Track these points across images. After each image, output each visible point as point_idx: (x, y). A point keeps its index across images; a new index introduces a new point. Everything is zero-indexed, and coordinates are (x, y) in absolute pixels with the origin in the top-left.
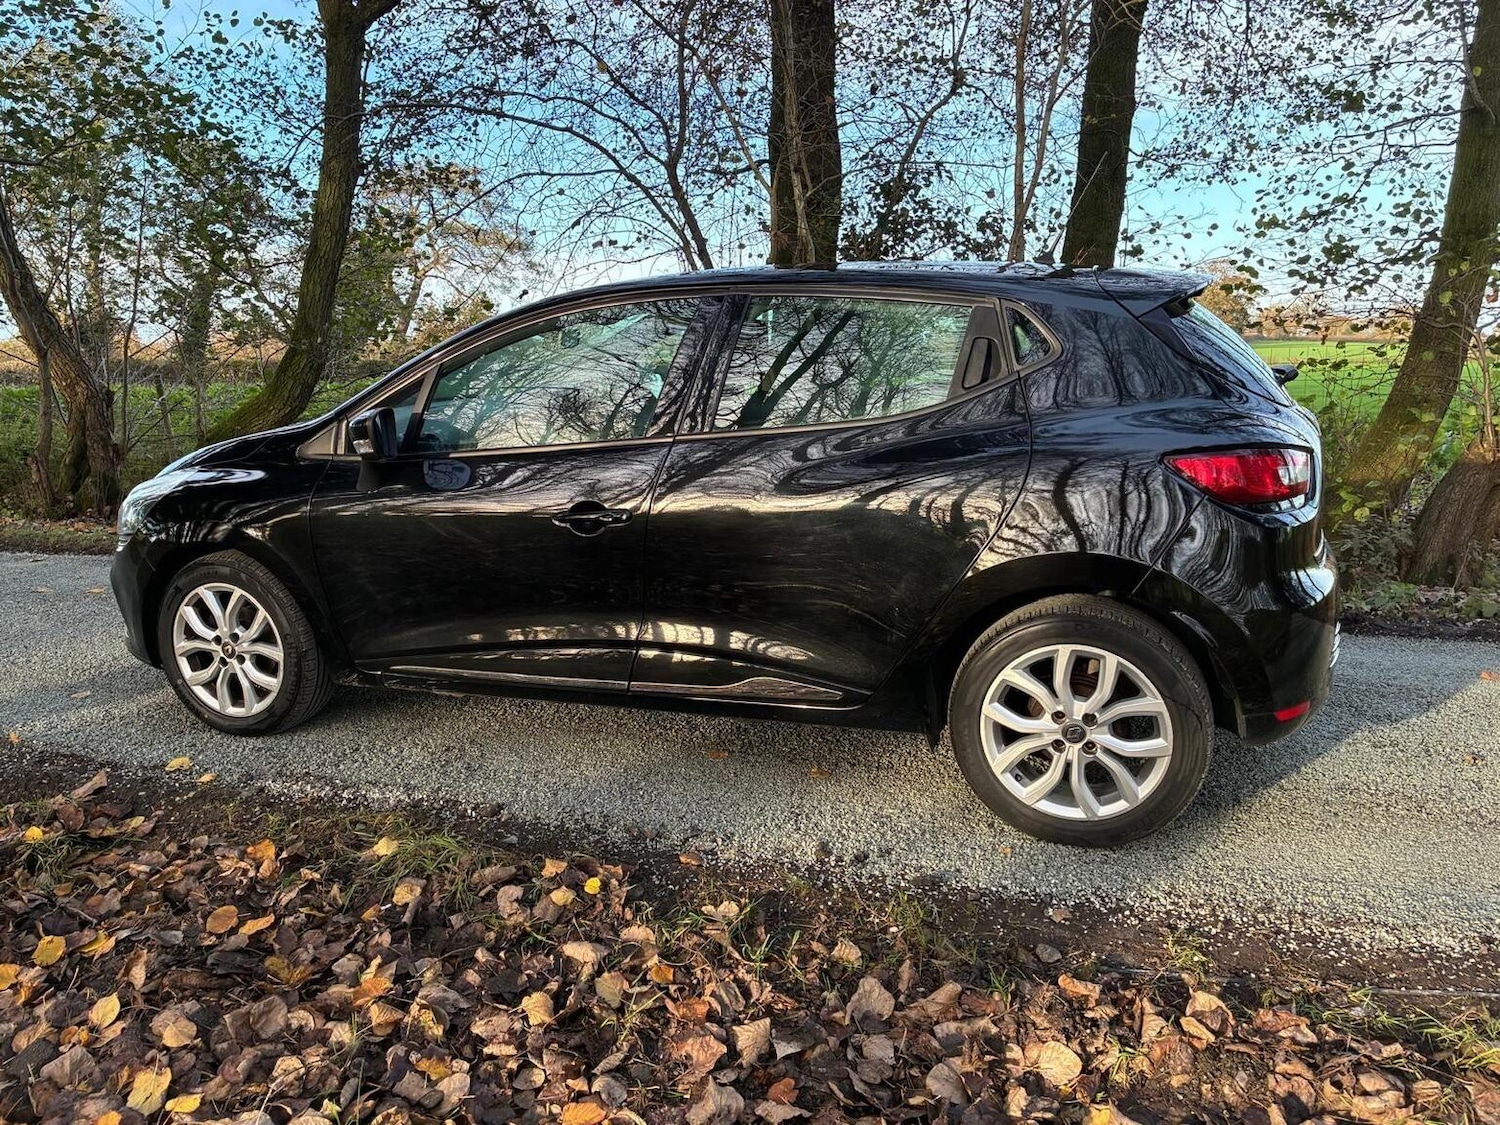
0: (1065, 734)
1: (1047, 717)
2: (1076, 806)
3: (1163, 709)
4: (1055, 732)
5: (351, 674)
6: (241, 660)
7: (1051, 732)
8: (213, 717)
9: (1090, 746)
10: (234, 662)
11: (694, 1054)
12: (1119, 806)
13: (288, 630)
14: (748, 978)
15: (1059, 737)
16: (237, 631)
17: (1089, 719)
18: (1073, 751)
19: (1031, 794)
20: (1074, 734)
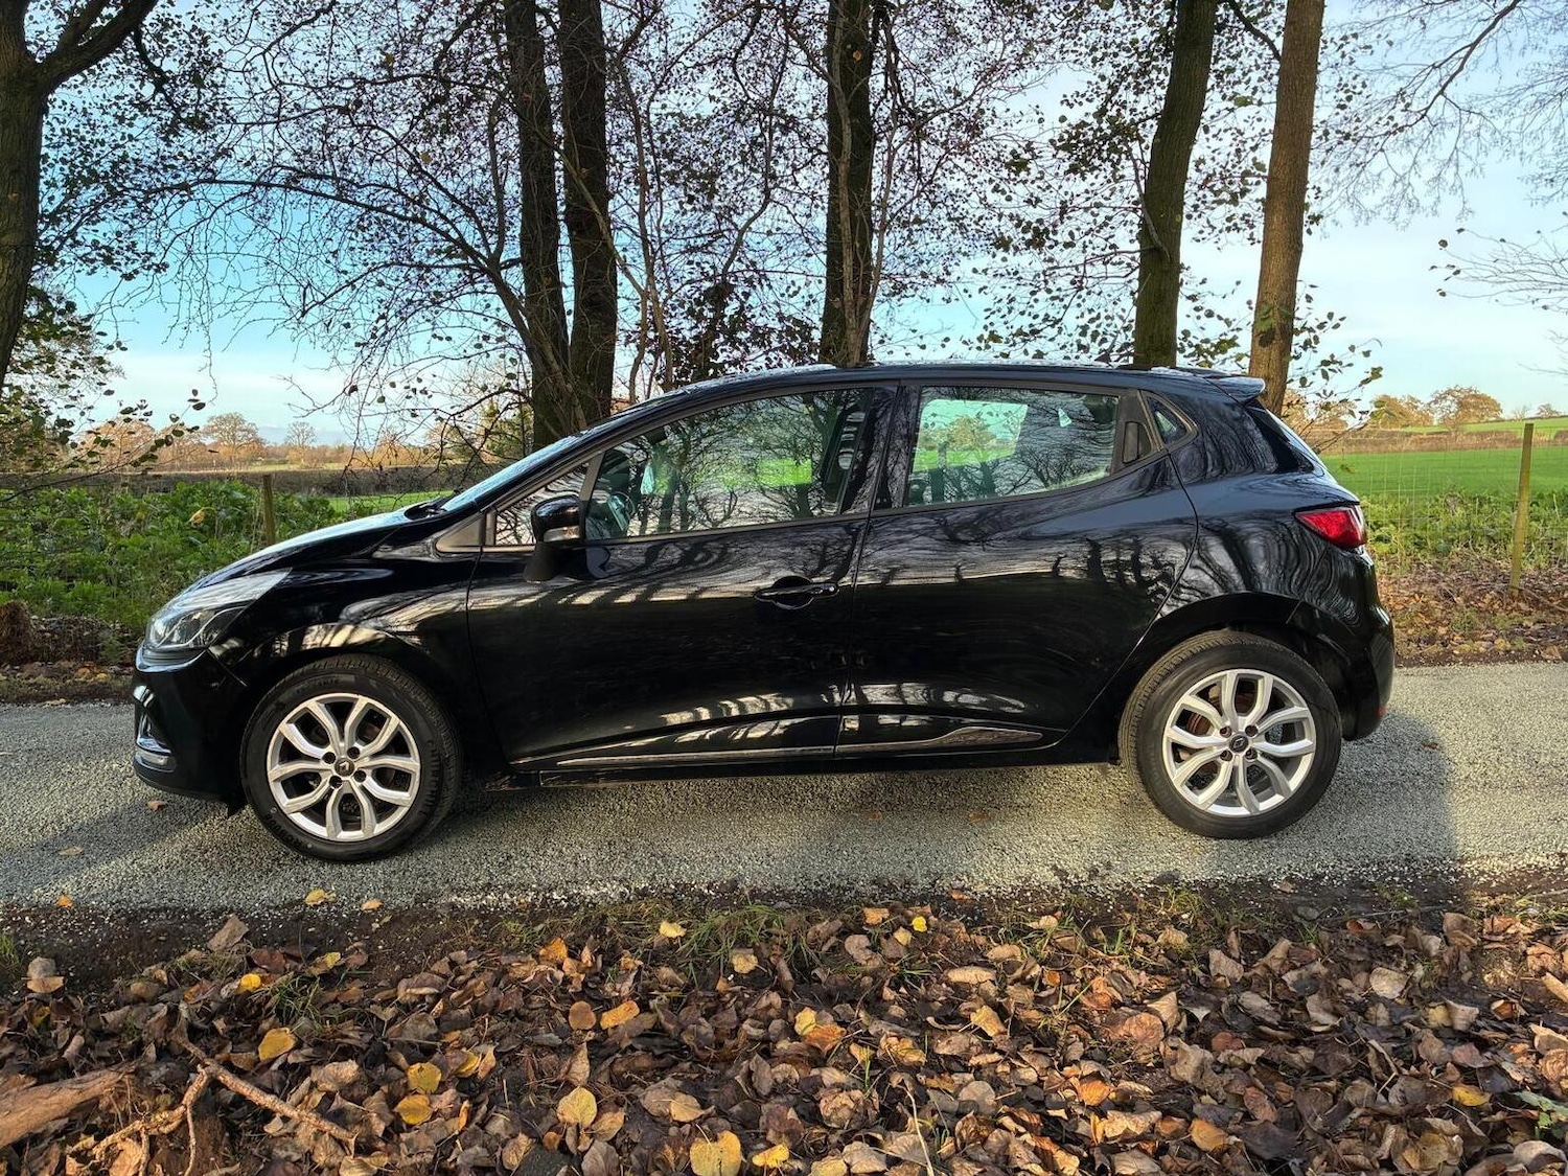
0: (1231, 745)
1: (1216, 732)
2: (1240, 805)
3: (1309, 715)
4: (1224, 744)
5: (504, 775)
6: (360, 776)
7: (1220, 745)
8: (319, 846)
9: (1252, 753)
10: (350, 779)
11: (1132, 1032)
12: (1277, 799)
13: (427, 736)
14: (1122, 968)
15: (1227, 748)
16: (356, 745)
17: (1251, 730)
18: (1239, 759)
19: (1204, 800)
20: (1238, 745)
